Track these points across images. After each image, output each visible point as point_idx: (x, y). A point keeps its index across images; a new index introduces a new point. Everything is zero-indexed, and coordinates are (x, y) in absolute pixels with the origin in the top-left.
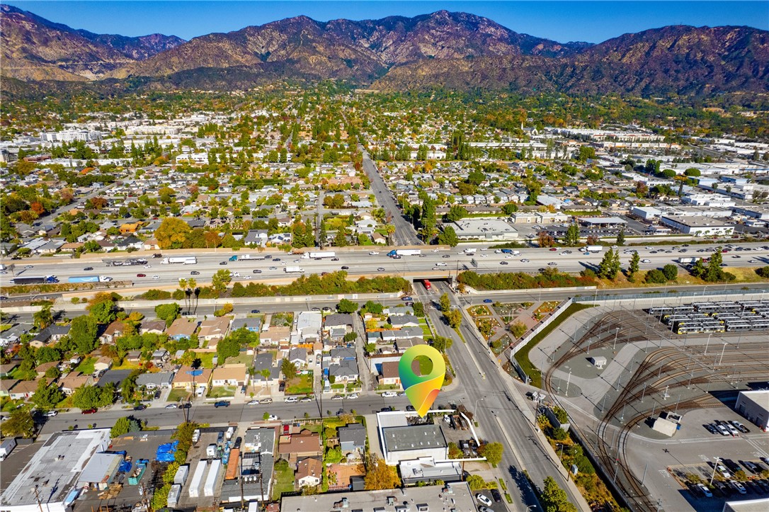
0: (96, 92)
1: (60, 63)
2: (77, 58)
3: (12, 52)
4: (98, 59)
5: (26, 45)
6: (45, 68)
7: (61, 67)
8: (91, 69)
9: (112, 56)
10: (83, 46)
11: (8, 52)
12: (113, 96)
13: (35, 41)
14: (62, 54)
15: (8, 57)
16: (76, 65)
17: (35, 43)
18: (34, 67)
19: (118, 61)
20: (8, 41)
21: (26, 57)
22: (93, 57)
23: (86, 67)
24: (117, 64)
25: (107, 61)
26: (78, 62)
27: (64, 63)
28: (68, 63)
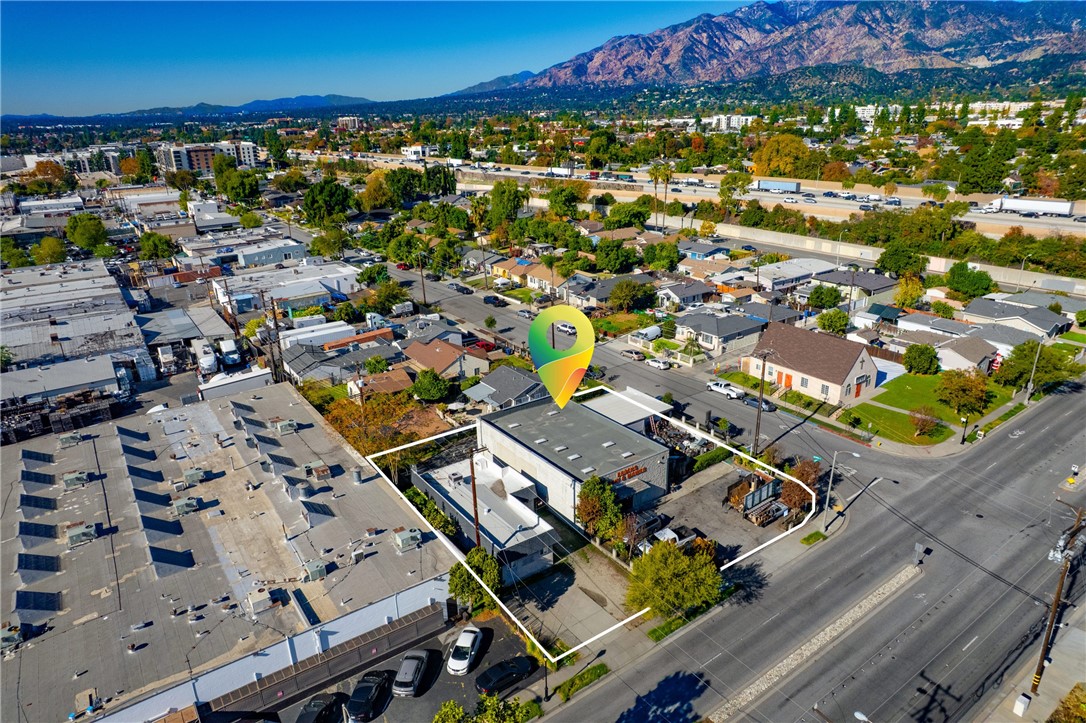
0: (969, 81)
1: (946, 50)
2: (973, 40)
3: (893, 41)
4: (1006, 39)
5: (913, 31)
6: (924, 58)
7: (947, 55)
8: (988, 55)
9: (1031, 31)
10: (992, 21)
11: (889, 42)
12: (994, 84)
13: (926, 23)
14: (955, 37)
15: (885, 48)
16: (968, 51)
17: (924, 26)
18: (910, 58)
19: (1037, 38)
20: (893, 28)
21: (904, 47)
22: (1000, 35)
23: (981, 52)
24: (1034, 42)
25: (1020, 39)
26: (973, 45)
27: (952, 49)
28: (961, 48)
